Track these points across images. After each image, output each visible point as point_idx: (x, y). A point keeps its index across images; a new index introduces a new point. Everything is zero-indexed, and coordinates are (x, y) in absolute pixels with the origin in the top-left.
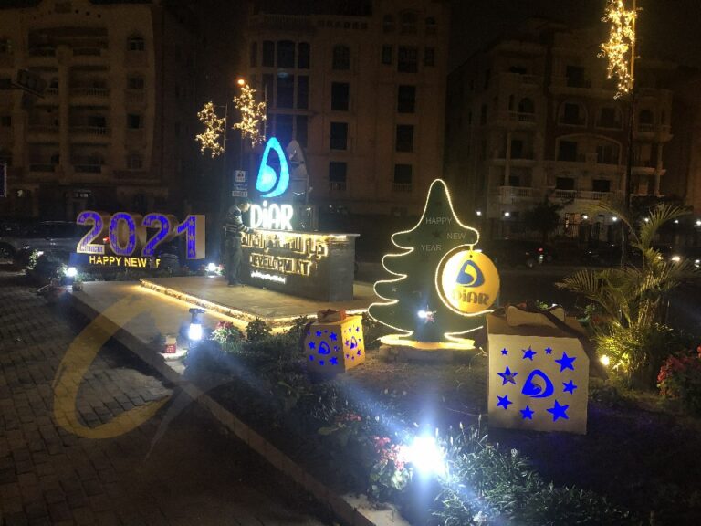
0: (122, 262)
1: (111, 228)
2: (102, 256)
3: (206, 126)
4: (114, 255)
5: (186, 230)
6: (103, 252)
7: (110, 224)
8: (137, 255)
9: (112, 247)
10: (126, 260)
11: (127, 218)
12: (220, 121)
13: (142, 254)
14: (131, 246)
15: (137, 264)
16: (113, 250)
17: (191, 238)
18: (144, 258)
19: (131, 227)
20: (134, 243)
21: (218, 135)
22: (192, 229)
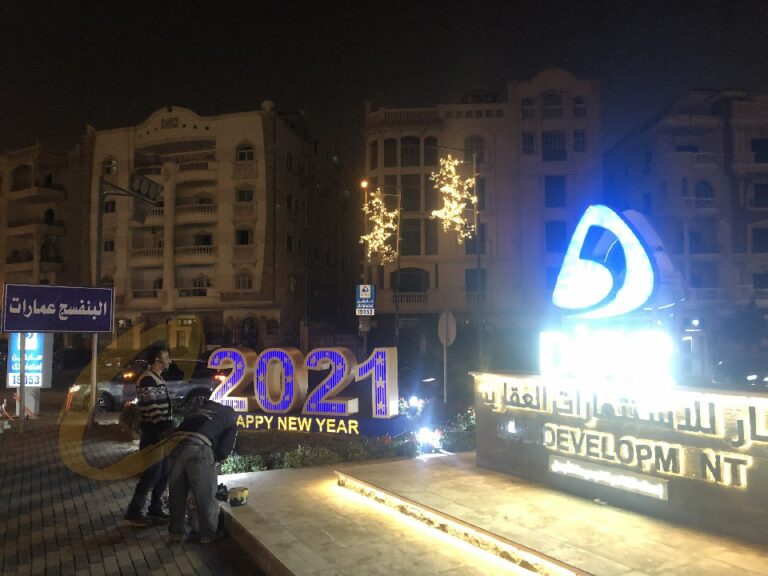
0: (274, 423)
1: (258, 372)
2: (244, 415)
3: (373, 223)
4: (262, 413)
5: (372, 371)
6: (246, 409)
7: (256, 367)
8: (297, 412)
9: (259, 402)
10: (280, 419)
11: (282, 356)
12: (392, 215)
13: (304, 411)
14: (287, 398)
15: (297, 426)
16: (262, 406)
17: (380, 383)
18: (308, 417)
19: (288, 370)
20: (291, 394)
21: (389, 235)
22: (382, 371)
